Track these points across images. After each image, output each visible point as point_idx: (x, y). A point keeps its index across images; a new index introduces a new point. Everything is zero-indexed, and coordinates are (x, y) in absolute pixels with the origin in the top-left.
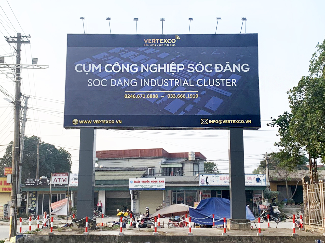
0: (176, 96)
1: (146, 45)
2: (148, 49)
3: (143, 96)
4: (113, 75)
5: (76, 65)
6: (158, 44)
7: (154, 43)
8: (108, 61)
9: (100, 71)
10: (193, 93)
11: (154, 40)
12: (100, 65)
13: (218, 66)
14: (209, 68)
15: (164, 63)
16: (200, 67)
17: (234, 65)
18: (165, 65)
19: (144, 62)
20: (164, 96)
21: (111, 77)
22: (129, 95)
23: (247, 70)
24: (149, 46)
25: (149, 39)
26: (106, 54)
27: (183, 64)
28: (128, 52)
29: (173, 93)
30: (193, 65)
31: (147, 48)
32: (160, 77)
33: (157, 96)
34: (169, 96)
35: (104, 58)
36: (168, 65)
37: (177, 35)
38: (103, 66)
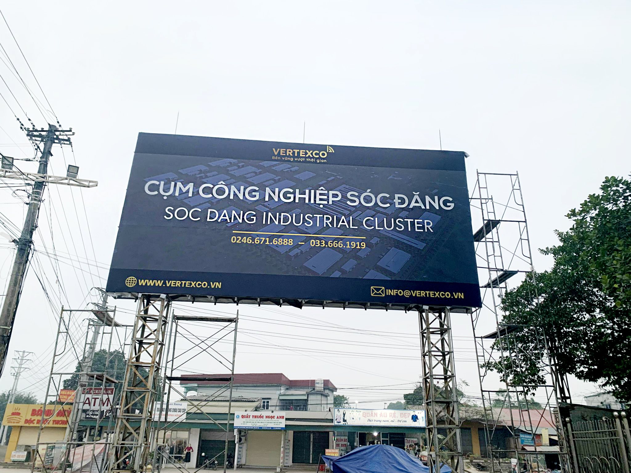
0: (326, 243)
1: (276, 158)
2: (279, 164)
3: (265, 241)
4: (213, 203)
5: (147, 182)
6: (297, 157)
7: (289, 156)
8: (207, 179)
9: (190, 195)
10: (356, 241)
11: (290, 151)
12: (191, 185)
13: (399, 198)
14: (384, 200)
15: (306, 188)
16: (369, 199)
17: (427, 198)
18: (307, 191)
19: (270, 185)
20: (304, 243)
21: (209, 205)
22: (240, 238)
23: (450, 206)
24: (281, 159)
25: (282, 150)
26: (203, 168)
27: (340, 191)
28: (243, 166)
29: (320, 239)
30: (357, 194)
31: (277, 162)
32: (299, 211)
33: (291, 241)
34: (312, 243)
35: (199, 174)
36: (313, 191)
37: (329, 146)
38: (196, 187)
